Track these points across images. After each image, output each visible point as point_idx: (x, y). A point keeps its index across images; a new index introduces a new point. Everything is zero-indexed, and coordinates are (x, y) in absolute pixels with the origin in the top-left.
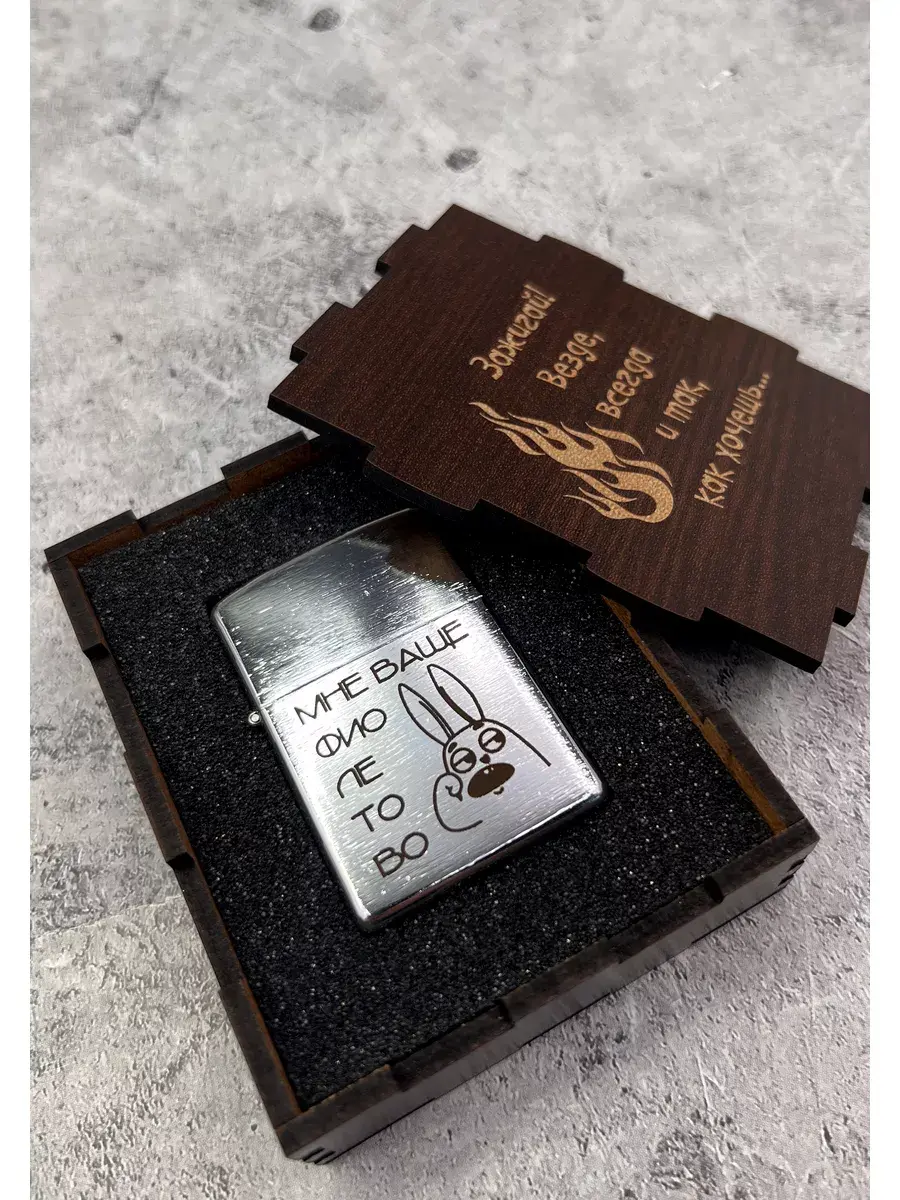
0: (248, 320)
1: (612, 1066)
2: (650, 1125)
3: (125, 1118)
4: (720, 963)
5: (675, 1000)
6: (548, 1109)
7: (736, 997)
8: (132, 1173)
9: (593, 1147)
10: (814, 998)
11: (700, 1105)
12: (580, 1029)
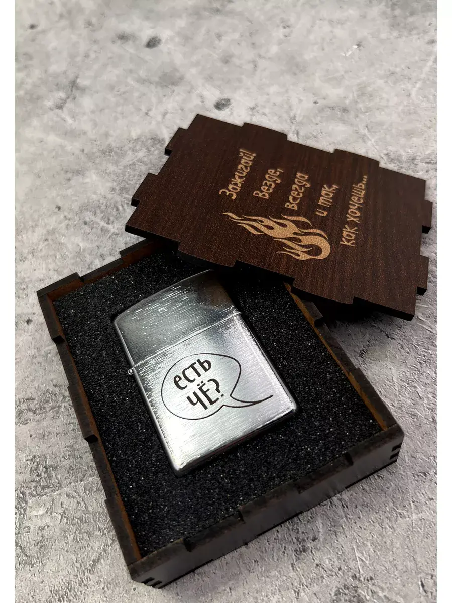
1: (311, 554)
2: (331, 582)
3: (73, 587)
4: (365, 499)
5: (342, 518)
6: (279, 576)
7: (373, 516)
9: (302, 594)
10: (414, 515)
11: (356, 571)
12: (294, 535)
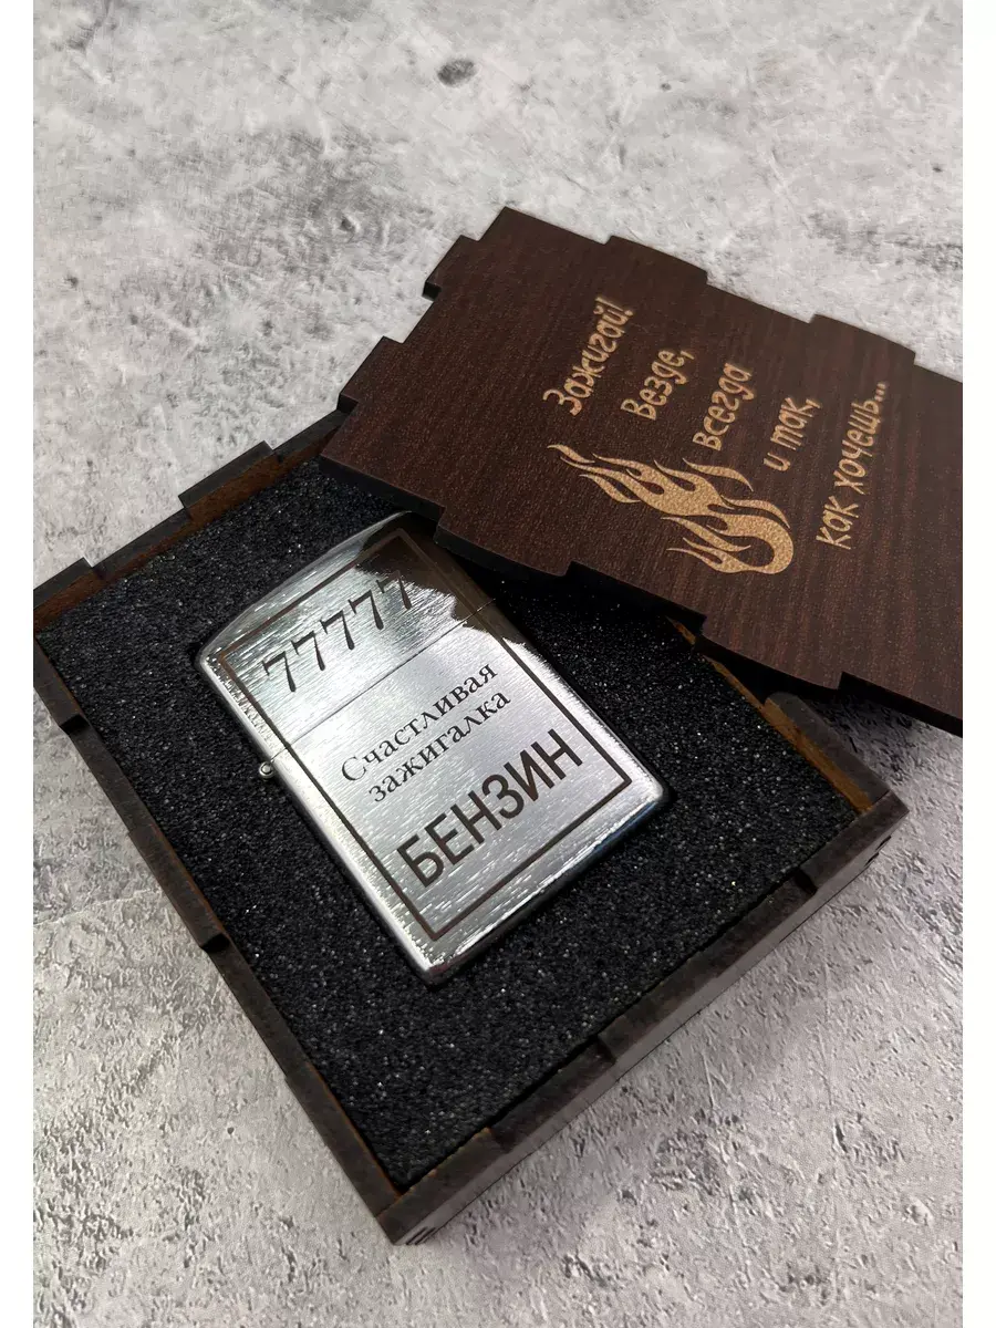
0: (217, 259)
8: (101, 1179)
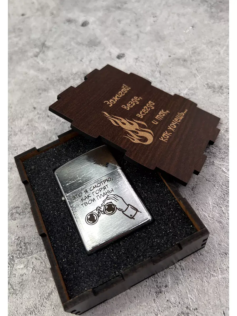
1: (164, 294)
2: (174, 310)
3: (37, 307)
4: (193, 266)
5: (181, 276)
6: (147, 305)
7: (198, 275)
10: (220, 275)
11: (188, 305)
12: (155, 284)
